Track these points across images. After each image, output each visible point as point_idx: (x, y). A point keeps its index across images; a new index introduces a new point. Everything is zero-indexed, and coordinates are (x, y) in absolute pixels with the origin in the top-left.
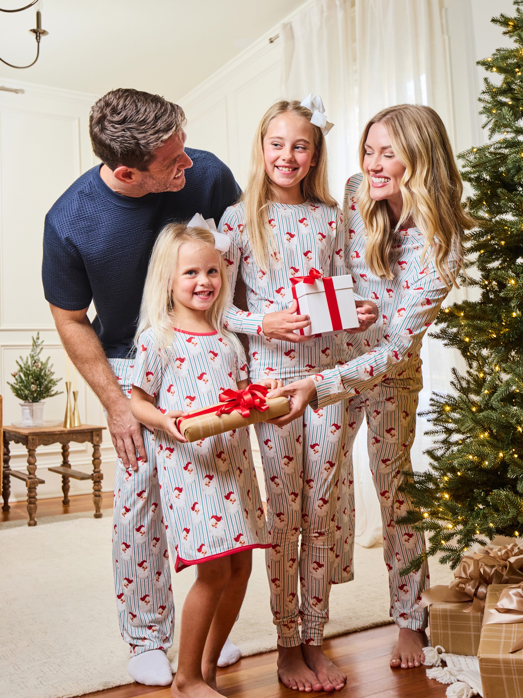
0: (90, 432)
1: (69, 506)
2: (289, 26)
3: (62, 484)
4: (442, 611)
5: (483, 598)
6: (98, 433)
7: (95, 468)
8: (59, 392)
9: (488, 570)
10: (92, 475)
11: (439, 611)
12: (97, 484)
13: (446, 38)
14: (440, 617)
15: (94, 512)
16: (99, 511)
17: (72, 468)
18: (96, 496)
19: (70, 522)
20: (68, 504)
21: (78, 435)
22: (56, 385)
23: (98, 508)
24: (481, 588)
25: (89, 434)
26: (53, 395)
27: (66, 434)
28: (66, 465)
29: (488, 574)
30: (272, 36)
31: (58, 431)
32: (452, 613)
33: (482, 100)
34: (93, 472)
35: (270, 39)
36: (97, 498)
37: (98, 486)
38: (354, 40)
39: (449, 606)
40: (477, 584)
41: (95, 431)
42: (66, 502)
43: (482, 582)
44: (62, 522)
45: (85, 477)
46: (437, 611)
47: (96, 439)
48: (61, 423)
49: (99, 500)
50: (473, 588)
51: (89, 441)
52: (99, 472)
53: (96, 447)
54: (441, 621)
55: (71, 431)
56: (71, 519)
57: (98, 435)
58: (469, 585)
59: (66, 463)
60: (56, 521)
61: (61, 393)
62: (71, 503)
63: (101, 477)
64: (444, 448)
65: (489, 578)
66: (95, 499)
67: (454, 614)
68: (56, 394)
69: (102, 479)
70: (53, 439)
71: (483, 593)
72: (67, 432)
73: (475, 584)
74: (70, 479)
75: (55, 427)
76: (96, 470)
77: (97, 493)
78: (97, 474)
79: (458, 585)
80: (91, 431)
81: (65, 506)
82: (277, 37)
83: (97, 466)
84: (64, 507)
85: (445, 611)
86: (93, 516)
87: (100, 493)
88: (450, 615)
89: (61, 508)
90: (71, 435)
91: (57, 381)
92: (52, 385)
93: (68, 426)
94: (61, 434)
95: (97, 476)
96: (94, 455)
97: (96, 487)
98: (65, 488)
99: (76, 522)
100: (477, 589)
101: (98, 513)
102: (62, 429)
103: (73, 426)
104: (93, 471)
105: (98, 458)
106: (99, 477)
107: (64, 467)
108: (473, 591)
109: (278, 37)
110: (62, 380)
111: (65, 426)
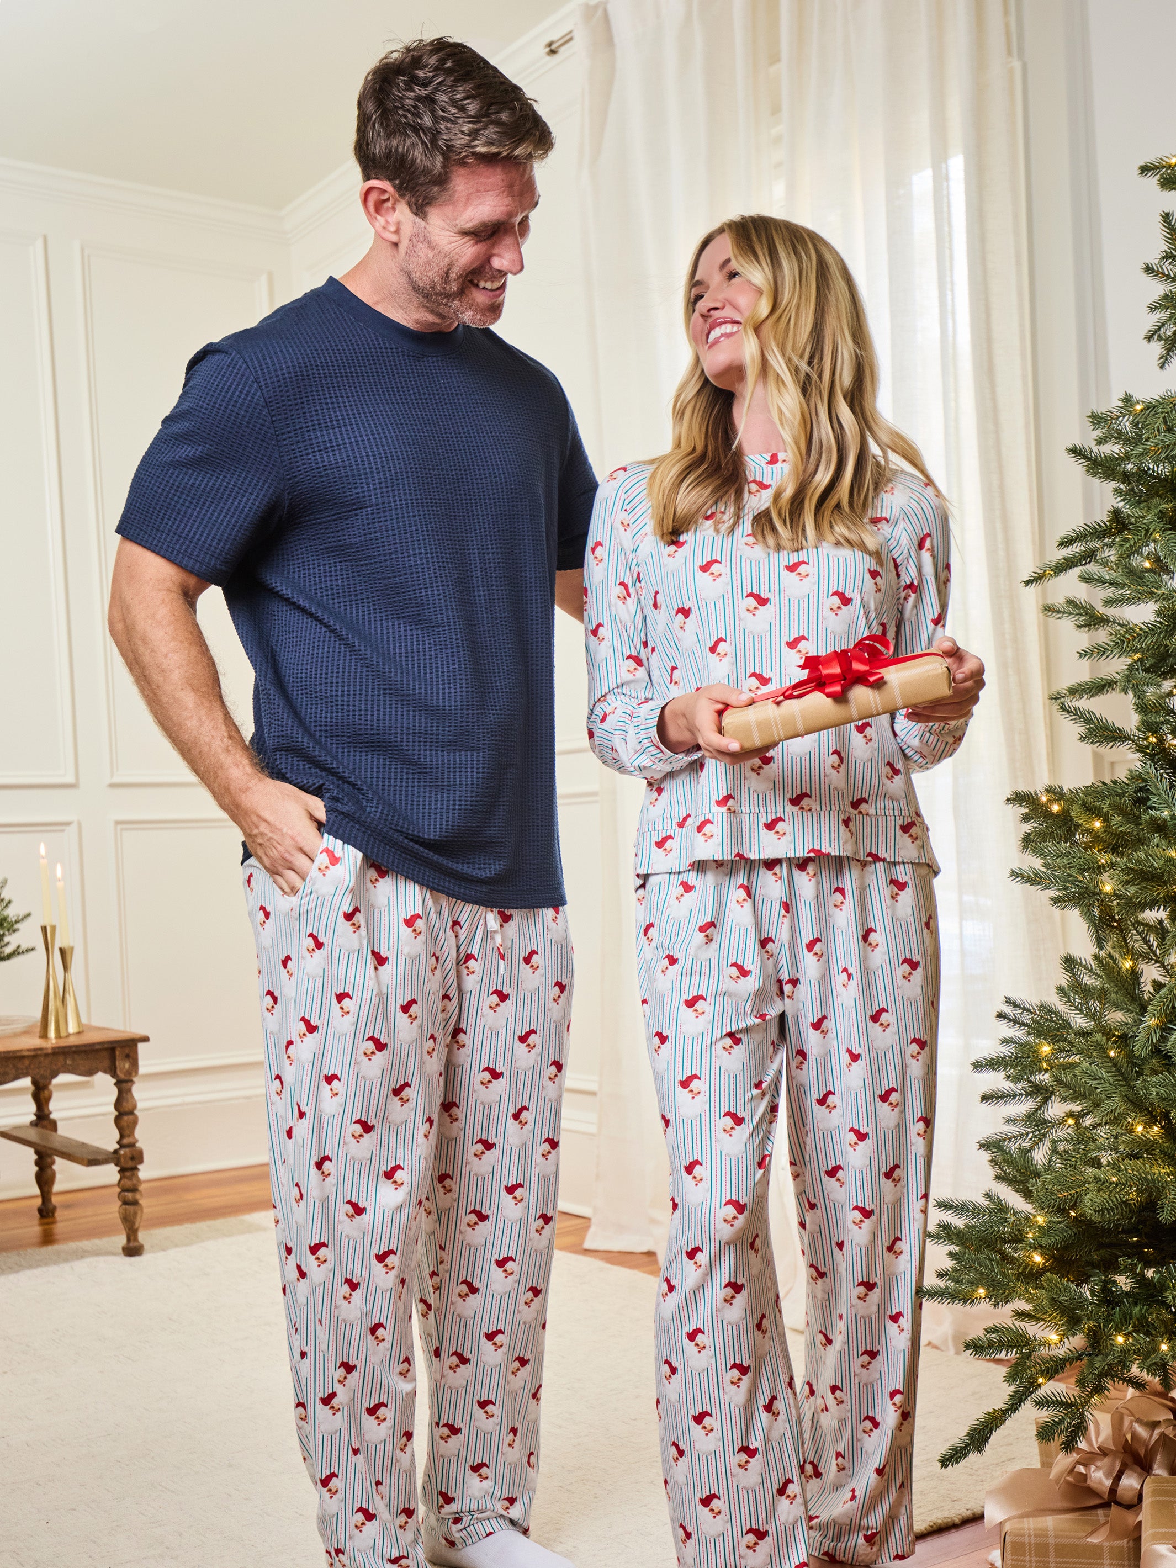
0: (106, 1049)
1: (54, 1222)
2: (600, 12)
3: (36, 1169)
4: (1035, 1536)
5: (1135, 1504)
6: (127, 1051)
7: (122, 1136)
8: (23, 947)
9: (1142, 1431)
10: (116, 1152)
11: (1030, 1536)
12: (128, 1174)
13: (1017, 65)
14: (1030, 1548)
15: (121, 1240)
16: (136, 1239)
17: (62, 1130)
18: (125, 1203)
19: (66, 1267)
20: (53, 1216)
21: (76, 1056)
22: (14, 931)
23: (132, 1233)
24: (1128, 1477)
25: (105, 1053)
26: (9, 957)
27: (47, 1055)
28: (45, 1123)
29: (1145, 1443)
30: (555, 35)
31: (28, 1050)
32: (1058, 1541)
33: (1153, 271)
34: (117, 1146)
35: (550, 45)
36: (131, 1208)
37: (130, 1178)
38: (775, 59)
39: (1050, 1522)
40: (1118, 1466)
41: (122, 1047)
42: (46, 1212)
43: (1129, 1461)
44: (44, 1269)
45: (100, 1157)
46: (1023, 1535)
47: (125, 1065)
48: (32, 1026)
49: (135, 1214)
50: (1107, 1475)
51: (105, 1072)
52: (132, 1145)
53: (124, 1085)
54: (1033, 1559)
55: (59, 1048)
56: (66, 1260)
57: (127, 1056)
58: (1098, 1468)
59: (43, 1119)
60: (30, 1267)
61: (28, 950)
62: (59, 1214)
63: (138, 1157)
64: (1030, 1136)
65: (1146, 1451)
66: (126, 1210)
67: (1065, 1541)
68: (16, 953)
69: (141, 1161)
70: (17, 1069)
71: (1131, 1488)
72: (50, 1051)
73: (1112, 1467)
74: (58, 1160)
75: (16, 1035)
76: (125, 1141)
77: (129, 1195)
78: (127, 1150)
79: (1072, 1471)
80: (110, 1046)
81: (46, 1220)
82: (568, 39)
83: (127, 1132)
84: (41, 1224)
85: (1042, 1534)
86: (121, 1250)
87: (138, 1196)
88: (1056, 1545)
89: (34, 1228)
90: (61, 1058)
91: (17, 922)
92: (7, 933)
93: (52, 1033)
94: (35, 1057)
95: (129, 1155)
96: (118, 1104)
97: (127, 1183)
98: (44, 1178)
99: (81, 1266)
100: (1118, 1478)
101: (131, 1244)
102: (35, 1042)
103: (63, 1034)
104: (118, 1143)
105: (131, 1113)
106: (132, 1158)
107: (39, 1129)
108: (1108, 1483)
109: (571, 39)
110: (30, 920)
111: (44, 1035)
